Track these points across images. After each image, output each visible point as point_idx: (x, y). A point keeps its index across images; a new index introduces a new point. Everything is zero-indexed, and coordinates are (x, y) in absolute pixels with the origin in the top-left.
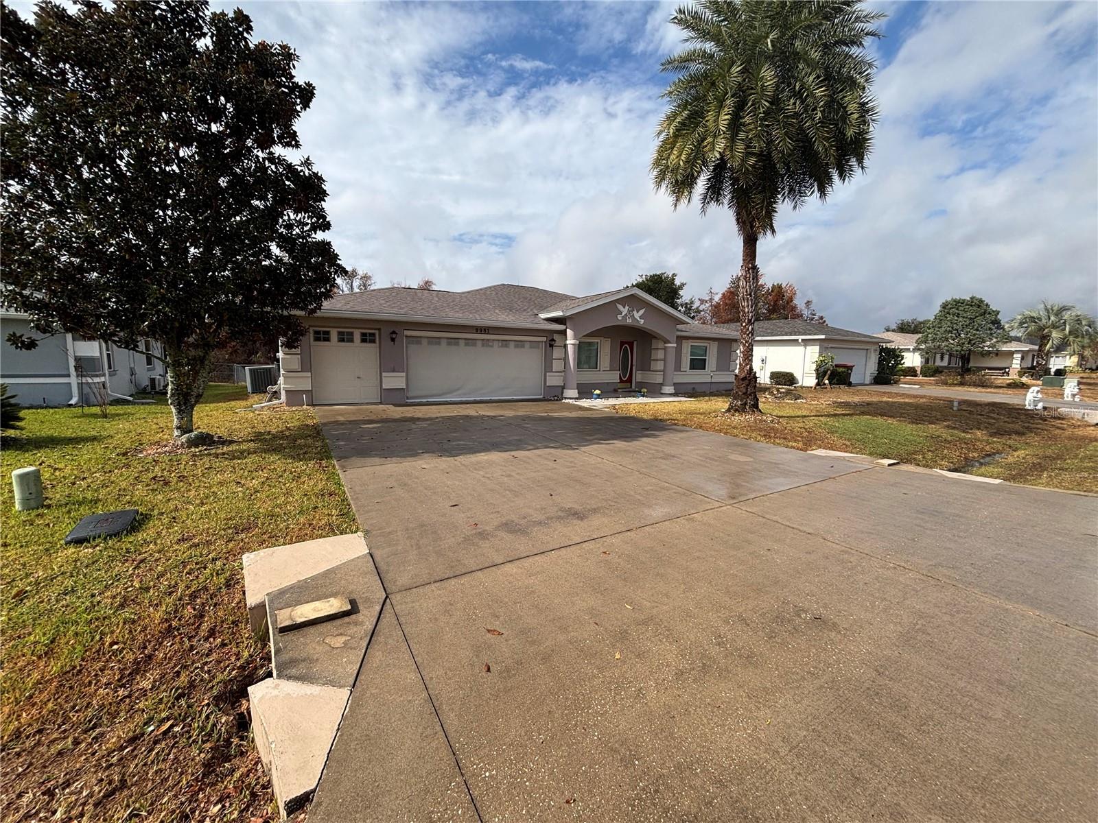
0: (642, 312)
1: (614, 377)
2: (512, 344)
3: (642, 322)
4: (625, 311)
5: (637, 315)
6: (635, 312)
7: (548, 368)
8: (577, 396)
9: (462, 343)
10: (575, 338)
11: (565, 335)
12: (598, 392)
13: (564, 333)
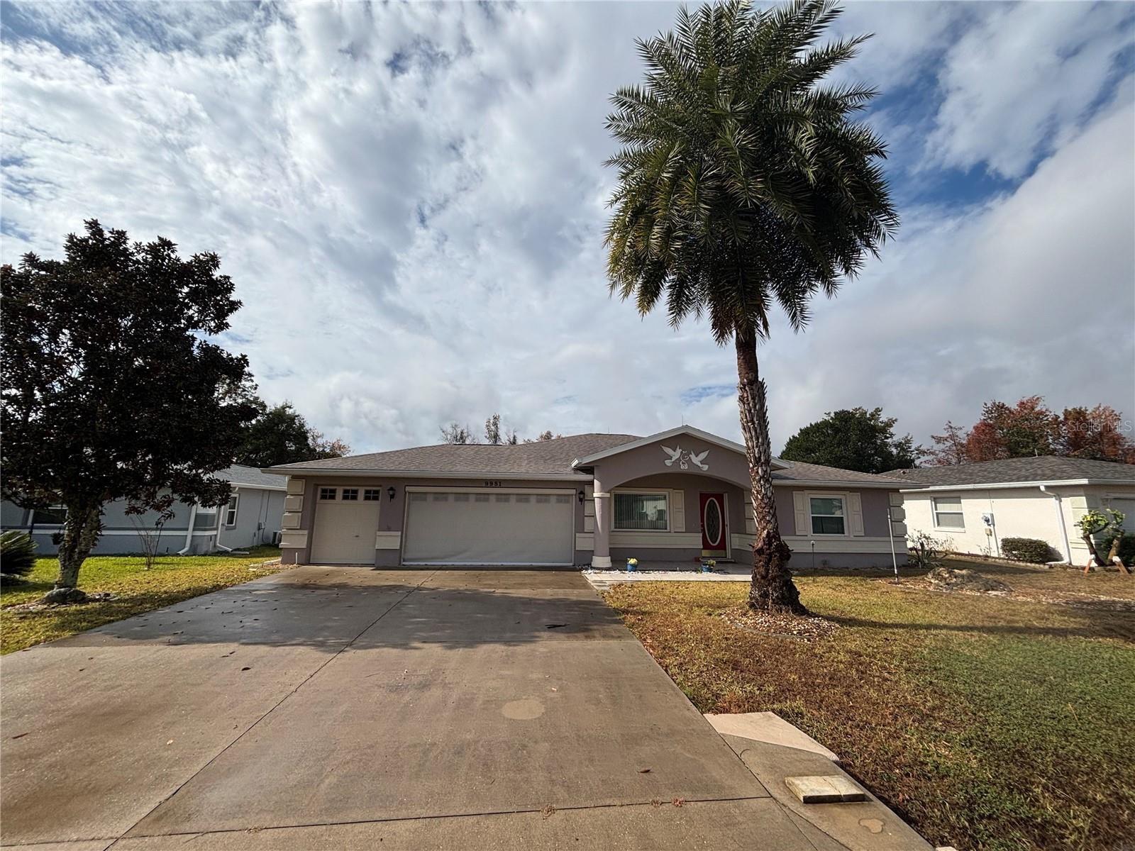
0: (703, 456)
1: (695, 541)
2: (533, 499)
3: (706, 467)
4: (676, 454)
5: (696, 460)
6: (693, 456)
7: (580, 528)
8: (609, 565)
9: (472, 498)
10: (603, 489)
11: (593, 484)
12: (633, 561)
13: (592, 483)
